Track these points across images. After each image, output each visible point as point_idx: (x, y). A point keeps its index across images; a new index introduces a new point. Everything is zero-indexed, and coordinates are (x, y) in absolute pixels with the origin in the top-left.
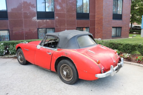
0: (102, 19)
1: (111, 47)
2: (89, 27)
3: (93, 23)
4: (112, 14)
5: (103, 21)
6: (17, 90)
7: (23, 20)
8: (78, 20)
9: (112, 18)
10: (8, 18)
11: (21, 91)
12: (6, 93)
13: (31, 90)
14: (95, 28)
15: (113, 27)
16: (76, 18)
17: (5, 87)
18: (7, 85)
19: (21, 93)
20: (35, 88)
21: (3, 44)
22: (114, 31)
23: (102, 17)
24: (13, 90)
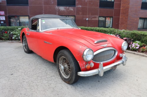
0: (128, 8)
1: (133, 38)
2: (112, 17)
3: (118, 13)
4: (141, 3)
5: (129, 11)
6: (22, 72)
7: (43, 7)
8: (101, 9)
9: (140, 7)
10: (28, 4)
11: (25, 73)
12: (11, 74)
13: (35, 73)
14: (119, 18)
15: (140, 18)
16: (99, 6)
17: (12, 68)
18: (15, 67)
19: (25, 75)
20: (40, 73)
21: (20, 29)
22: (141, 22)
23: (128, 6)
24: (19, 71)
